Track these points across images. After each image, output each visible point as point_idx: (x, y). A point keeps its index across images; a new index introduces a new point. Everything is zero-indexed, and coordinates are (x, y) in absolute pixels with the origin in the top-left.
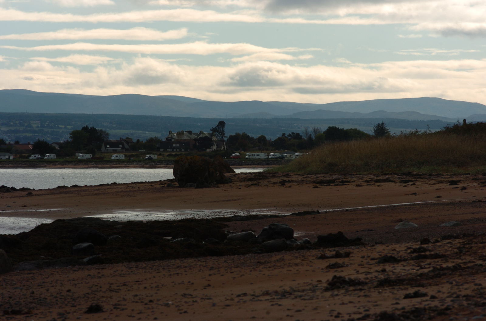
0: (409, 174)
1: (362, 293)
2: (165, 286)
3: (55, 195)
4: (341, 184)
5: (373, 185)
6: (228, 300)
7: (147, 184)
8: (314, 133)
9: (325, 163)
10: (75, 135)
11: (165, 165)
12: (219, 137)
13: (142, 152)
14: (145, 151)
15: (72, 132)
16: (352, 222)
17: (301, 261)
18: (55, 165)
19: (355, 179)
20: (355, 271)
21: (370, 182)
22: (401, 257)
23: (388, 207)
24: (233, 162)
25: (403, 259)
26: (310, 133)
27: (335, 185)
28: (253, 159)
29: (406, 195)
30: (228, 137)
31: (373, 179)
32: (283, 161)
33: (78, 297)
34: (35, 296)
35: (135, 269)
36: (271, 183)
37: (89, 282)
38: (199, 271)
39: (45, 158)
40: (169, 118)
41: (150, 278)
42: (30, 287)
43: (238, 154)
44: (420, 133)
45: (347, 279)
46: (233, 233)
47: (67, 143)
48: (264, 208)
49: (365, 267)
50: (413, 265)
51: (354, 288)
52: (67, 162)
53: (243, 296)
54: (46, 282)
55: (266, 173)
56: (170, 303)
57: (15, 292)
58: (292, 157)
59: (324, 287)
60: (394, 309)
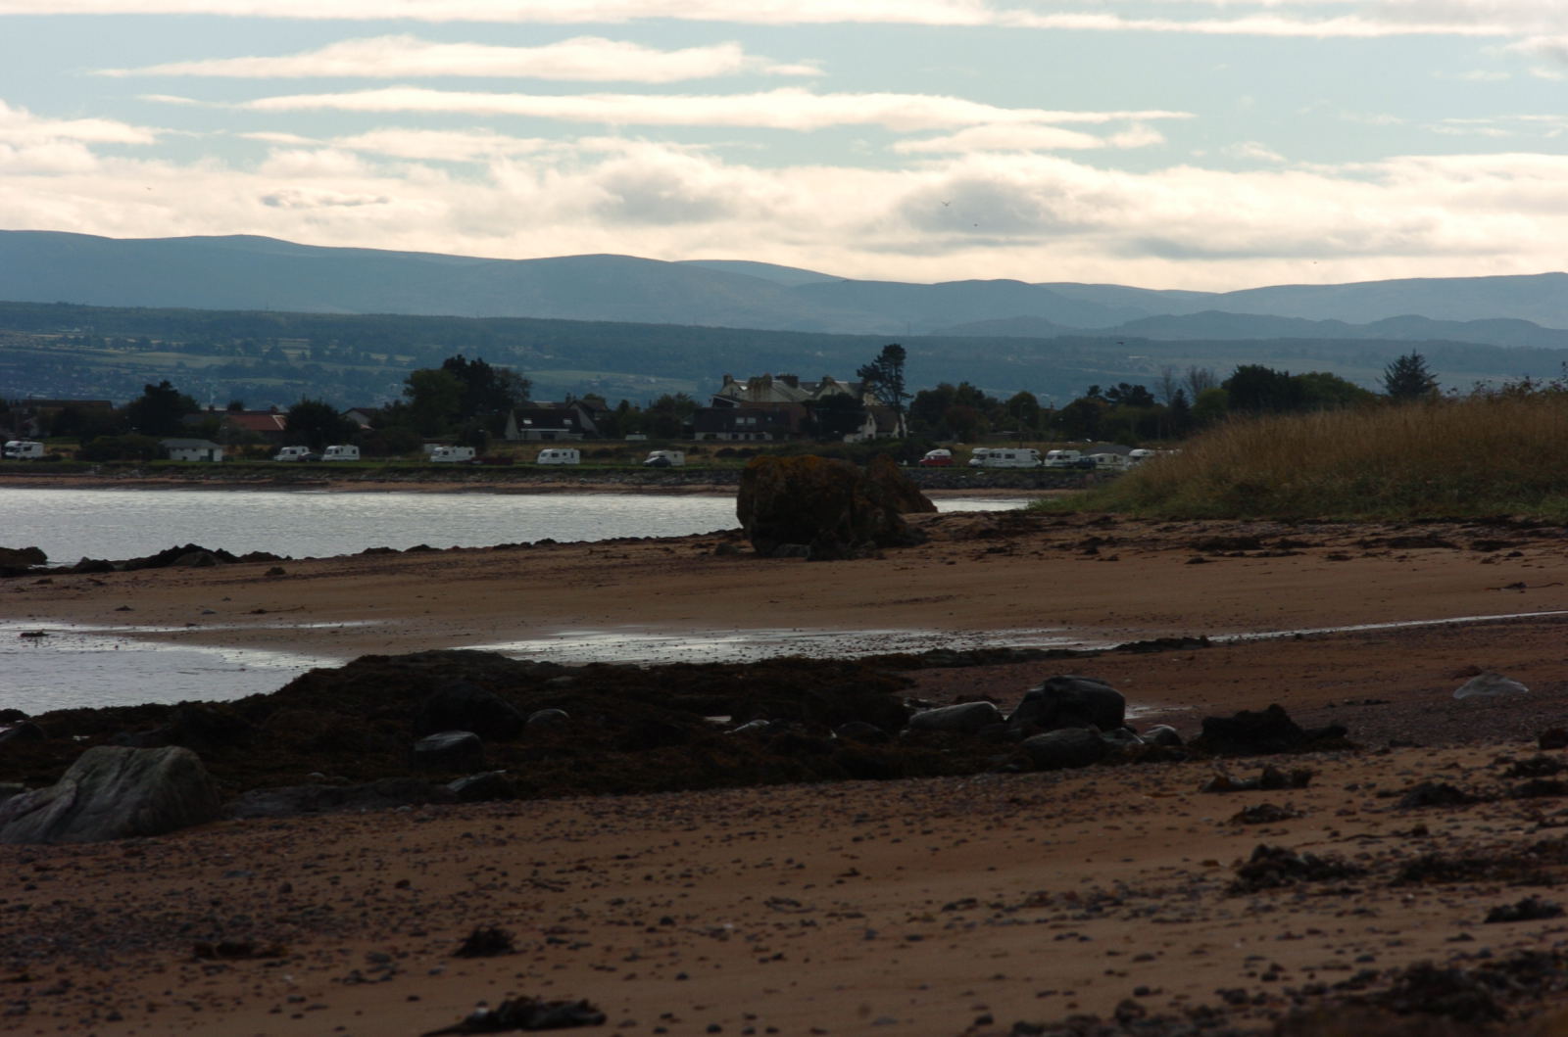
0: (1502, 521)
1: (1349, 904)
2: (711, 873)
3: (358, 577)
4: (1280, 551)
5: (1381, 557)
6: (914, 919)
7: (651, 546)
8: (1192, 387)
9: (1227, 482)
10: (422, 384)
11: (709, 483)
12: (885, 395)
13: (635, 442)
14: (644, 437)
15: (412, 375)
16: (1314, 676)
17: (1150, 798)
18: (357, 481)
19: (1326, 537)
20: (1328, 833)
21: (1371, 547)
22: (1476, 789)
23: (1431, 627)
24: (930, 476)
25: (1482, 795)
26: (1179, 388)
27: (1260, 556)
28: (994, 467)
29: (1489, 589)
30: (912, 397)
31: (1385, 537)
32: (1090, 477)
33: (433, 906)
34: (295, 900)
35: (613, 816)
36: (1053, 547)
37: (466, 859)
38: (822, 826)
39: (326, 457)
40: (724, 334)
41: (662, 847)
42: (278, 870)
43: (946, 452)
44: (1537, 390)
45: (1301, 858)
46: (928, 706)
47: (396, 410)
48: (1031, 626)
49: (1358, 820)
50: (1516, 816)
51: (1322, 887)
52: (396, 470)
53: (963, 910)
54: (329, 856)
55: (1037, 515)
56: (729, 926)
57: (232, 885)
58: (1120, 462)
59: (1228, 882)
60: (1454, 954)
